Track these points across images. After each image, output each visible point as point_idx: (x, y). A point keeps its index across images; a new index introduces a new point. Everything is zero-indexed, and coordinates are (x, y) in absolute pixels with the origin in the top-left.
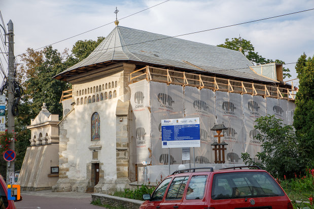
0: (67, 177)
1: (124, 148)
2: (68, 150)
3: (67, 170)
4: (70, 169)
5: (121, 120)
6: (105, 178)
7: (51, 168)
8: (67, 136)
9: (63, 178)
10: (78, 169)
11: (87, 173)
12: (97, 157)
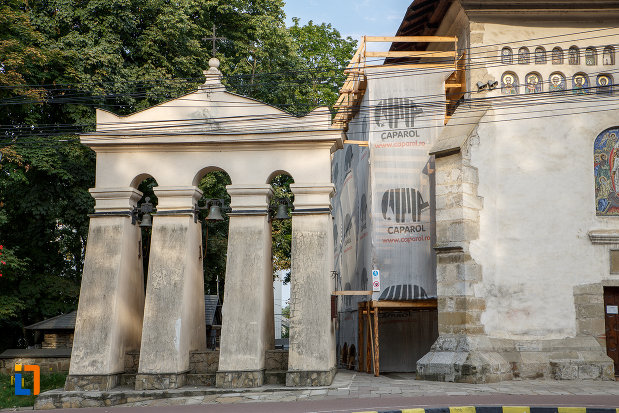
0: (481, 331)
3: (482, 305)
4: (490, 303)
9: (475, 332)
10: (516, 304)
11: (579, 315)
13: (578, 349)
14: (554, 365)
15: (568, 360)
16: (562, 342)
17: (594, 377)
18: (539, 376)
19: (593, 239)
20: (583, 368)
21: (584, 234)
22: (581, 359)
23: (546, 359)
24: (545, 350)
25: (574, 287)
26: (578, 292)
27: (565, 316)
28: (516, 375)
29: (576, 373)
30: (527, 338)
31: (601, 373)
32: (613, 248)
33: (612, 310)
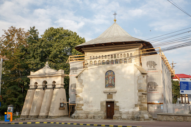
0: (82, 110)
1: (146, 93)
2: (83, 93)
3: (83, 105)
4: (85, 104)
5: (144, 76)
6: (120, 110)
7: (60, 103)
8: (83, 84)
9: (80, 110)
10: (90, 105)
11: (101, 107)
12: (112, 98)
13: (99, 113)
14: (94, 116)
15: (96, 115)
16: (97, 112)
17: (101, 119)
18: (91, 118)
19: (105, 92)
20: (99, 117)
21: (103, 91)
22: (99, 115)
23: (93, 115)
24: (94, 113)
26: (101, 102)
27: (99, 107)
28: (87, 118)
29: (97, 118)
30: (92, 111)
32: (108, 94)
33: (109, 106)
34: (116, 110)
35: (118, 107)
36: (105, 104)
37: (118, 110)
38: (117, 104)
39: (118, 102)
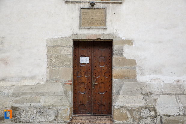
6: (140, 78)
11: (50, 64)
12: (103, 24)
13: (43, 94)
14: (14, 109)
15: (28, 104)
16: (32, 88)
17: (50, 120)
20: (41, 111)
22: (42, 103)
24: (14, 95)
25: (47, 40)
26: (51, 44)
27: (38, 65)
29: (34, 116)
31: (57, 116)
32: (82, 5)
33: (85, 60)
34: (122, 77)
35: (132, 62)
36: (70, 51)
37: (132, 78)
38: (128, 52)
39: (130, 42)
